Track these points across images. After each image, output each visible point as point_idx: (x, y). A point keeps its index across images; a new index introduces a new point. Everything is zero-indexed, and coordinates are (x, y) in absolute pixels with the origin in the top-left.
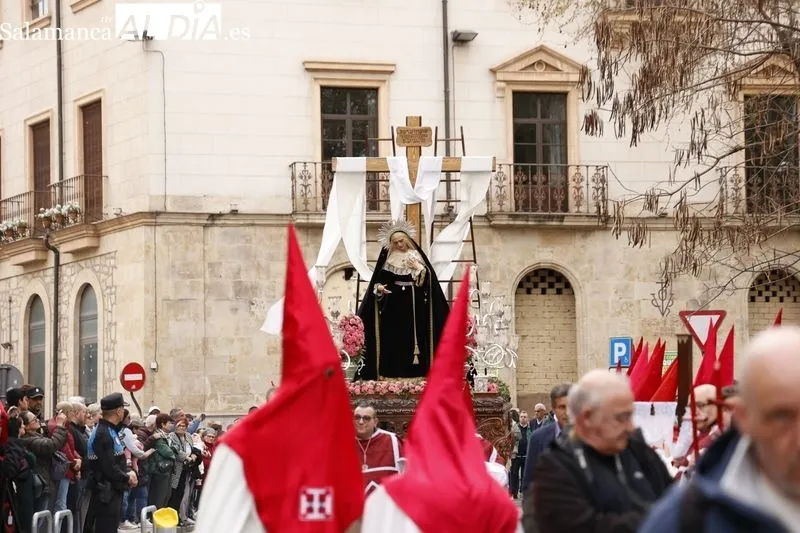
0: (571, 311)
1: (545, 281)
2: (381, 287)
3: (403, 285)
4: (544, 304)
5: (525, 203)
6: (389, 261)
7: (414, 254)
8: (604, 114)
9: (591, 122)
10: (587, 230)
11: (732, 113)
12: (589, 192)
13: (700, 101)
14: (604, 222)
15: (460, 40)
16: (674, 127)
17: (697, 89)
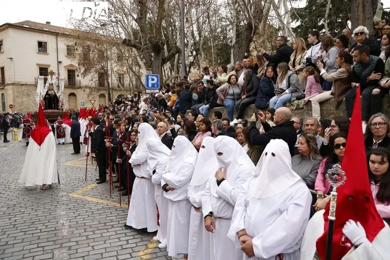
0: (76, 98)
1: (72, 95)
3: (51, 96)
4: (72, 97)
5: (70, 84)
6: (48, 92)
7: (53, 91)
8: (80, 75)
9: (78, 76)
10: (78, 88)
11: (96, 76)
12: (78, 83)
13: (92, 74)
14: (80, 87)
15: (60, 62)
16: (89, 77)
17: (92, 72)
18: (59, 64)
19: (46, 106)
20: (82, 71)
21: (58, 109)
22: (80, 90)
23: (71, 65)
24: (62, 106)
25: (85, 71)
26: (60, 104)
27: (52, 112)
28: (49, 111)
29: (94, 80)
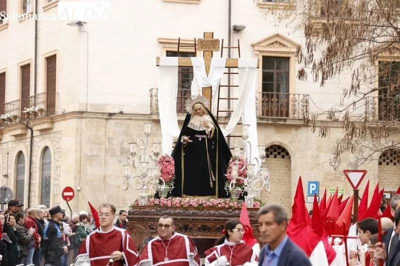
0: (289, 166)
1: (276, 151)
2: (186, 138)
3: (200, 137)
5: (267, 112)
6: (191, 121)
7: (207, 118)
8: (308, 70)
9: (302, 74)
10: (298, 127)
11: (373, 72)
12: (299, 107)
13: (357, 64)
14: (306, 123)
15: (237, 30)
16: (343, 78)
17: (354, 59)
18: (235, 37)
19: (177, 181)
20: (318, 56)
21: (224, 194)
22: (305, 134)
23: (277, 39)
24: (239, 184)
25: (331, 53)
26: (234, 172)
27: (201, 207)
28: (188, 200)
29: (364, 88)
